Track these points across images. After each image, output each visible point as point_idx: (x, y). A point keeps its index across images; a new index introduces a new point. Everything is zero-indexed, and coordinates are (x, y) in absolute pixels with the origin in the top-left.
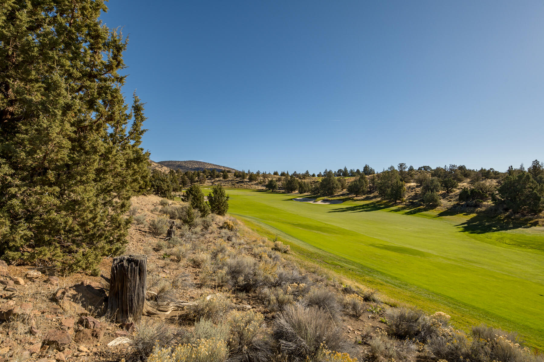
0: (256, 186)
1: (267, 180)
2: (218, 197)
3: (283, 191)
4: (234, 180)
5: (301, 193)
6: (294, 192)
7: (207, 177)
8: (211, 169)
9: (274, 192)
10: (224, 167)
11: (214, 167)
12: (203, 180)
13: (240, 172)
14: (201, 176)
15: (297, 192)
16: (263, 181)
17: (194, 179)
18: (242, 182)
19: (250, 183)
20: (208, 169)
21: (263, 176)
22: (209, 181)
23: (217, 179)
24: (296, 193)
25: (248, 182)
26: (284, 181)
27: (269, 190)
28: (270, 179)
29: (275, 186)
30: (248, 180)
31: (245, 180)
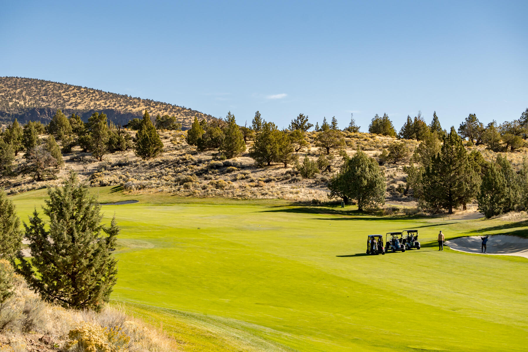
0: (288, 187)
1: (338, 158)
2: (71, 232)
3: (412, 205)
4: (185, 162)
5: (489, 214)
6: (459, 212)
7: (66, 151)
8: (86, 114)
9: (369, 212)
10: (148, 103)
11: (102, 104)
12: (47, 161)
13: (216, 123)
14: (38, 148)
15: (473, 208)
16: (320, 164)
17: (7, 161)
18: (224, 169)
19: (259, 175)
20: (73, 114)
21: (320, 137)
22: (74, 167)
23: (112, 158)
24: (468, 217)
25: (249, 167)
26: (416, 160)
27: (347, 202)
28: (351, 153)
29: (372, 185)
30: (251, 161)
31: (239, 160)
